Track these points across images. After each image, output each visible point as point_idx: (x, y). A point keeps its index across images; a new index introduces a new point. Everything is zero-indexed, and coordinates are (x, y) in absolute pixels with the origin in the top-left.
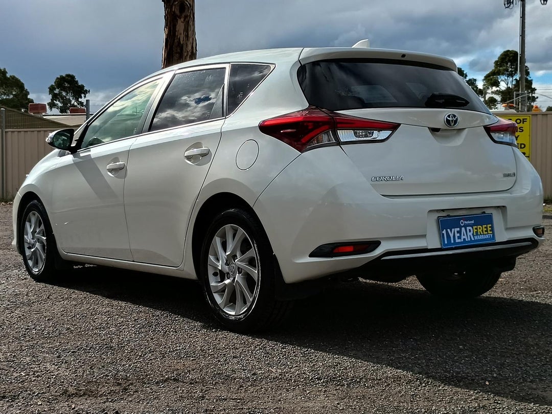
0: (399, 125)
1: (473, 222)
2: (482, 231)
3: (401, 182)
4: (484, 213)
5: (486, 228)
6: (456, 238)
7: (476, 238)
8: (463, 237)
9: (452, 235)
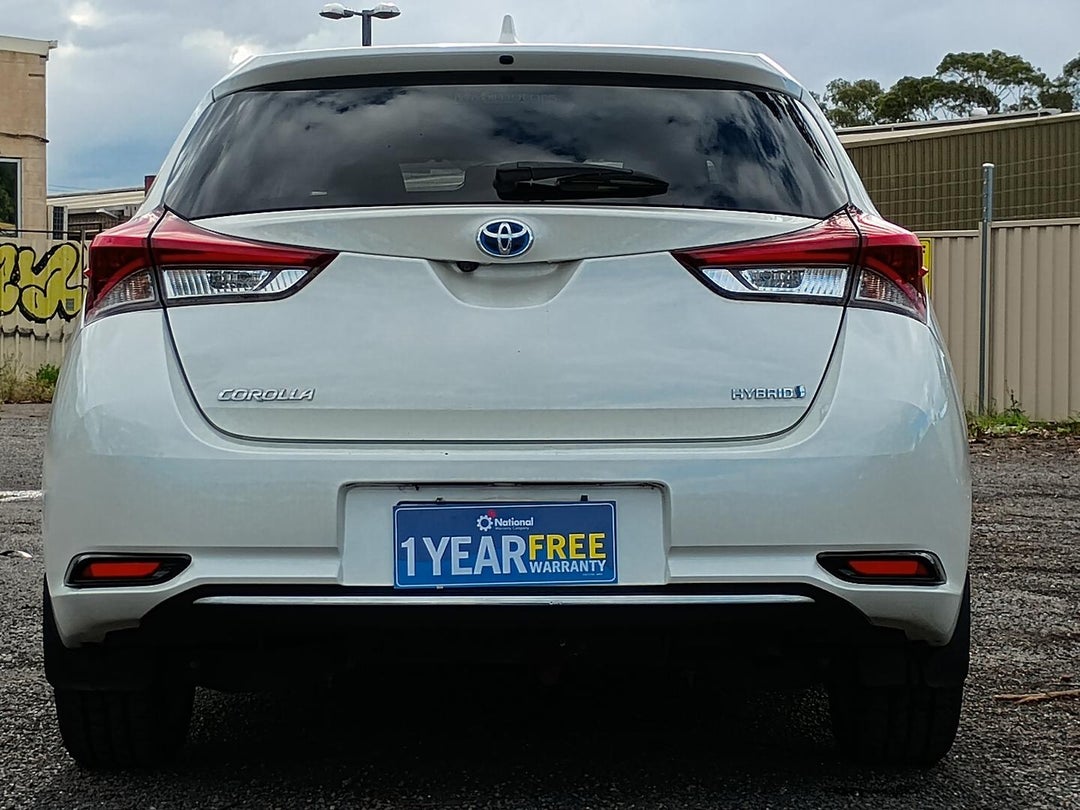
0: (335, 254)
1: (530, 523)
2: (566, 549)
3: (303, 406)
4: (584, 499)
5: (585, 542)
6: (455, 563)
7: (535, 568)
8: (481, 563)
9: (436, 556)
